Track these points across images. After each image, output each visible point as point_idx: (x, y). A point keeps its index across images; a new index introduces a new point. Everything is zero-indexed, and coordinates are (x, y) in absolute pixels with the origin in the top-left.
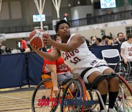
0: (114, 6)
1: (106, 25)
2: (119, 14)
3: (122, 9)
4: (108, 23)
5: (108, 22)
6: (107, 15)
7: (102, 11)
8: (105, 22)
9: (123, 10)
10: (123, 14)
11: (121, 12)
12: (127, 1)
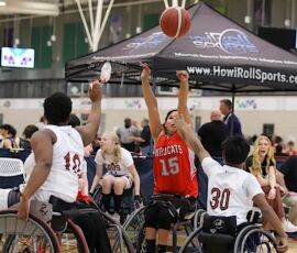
0: (31, 64)
1: (8, 105)
2: (38, 84)
3: (47, 74)
4: (12, 101)
5: (12, 97)
6: (13, 82)
7: (4, 71)
8: (6, 97)
9: (48, 76)
10: (47, 85)
11: (43, 81)
12: (58, 59)
